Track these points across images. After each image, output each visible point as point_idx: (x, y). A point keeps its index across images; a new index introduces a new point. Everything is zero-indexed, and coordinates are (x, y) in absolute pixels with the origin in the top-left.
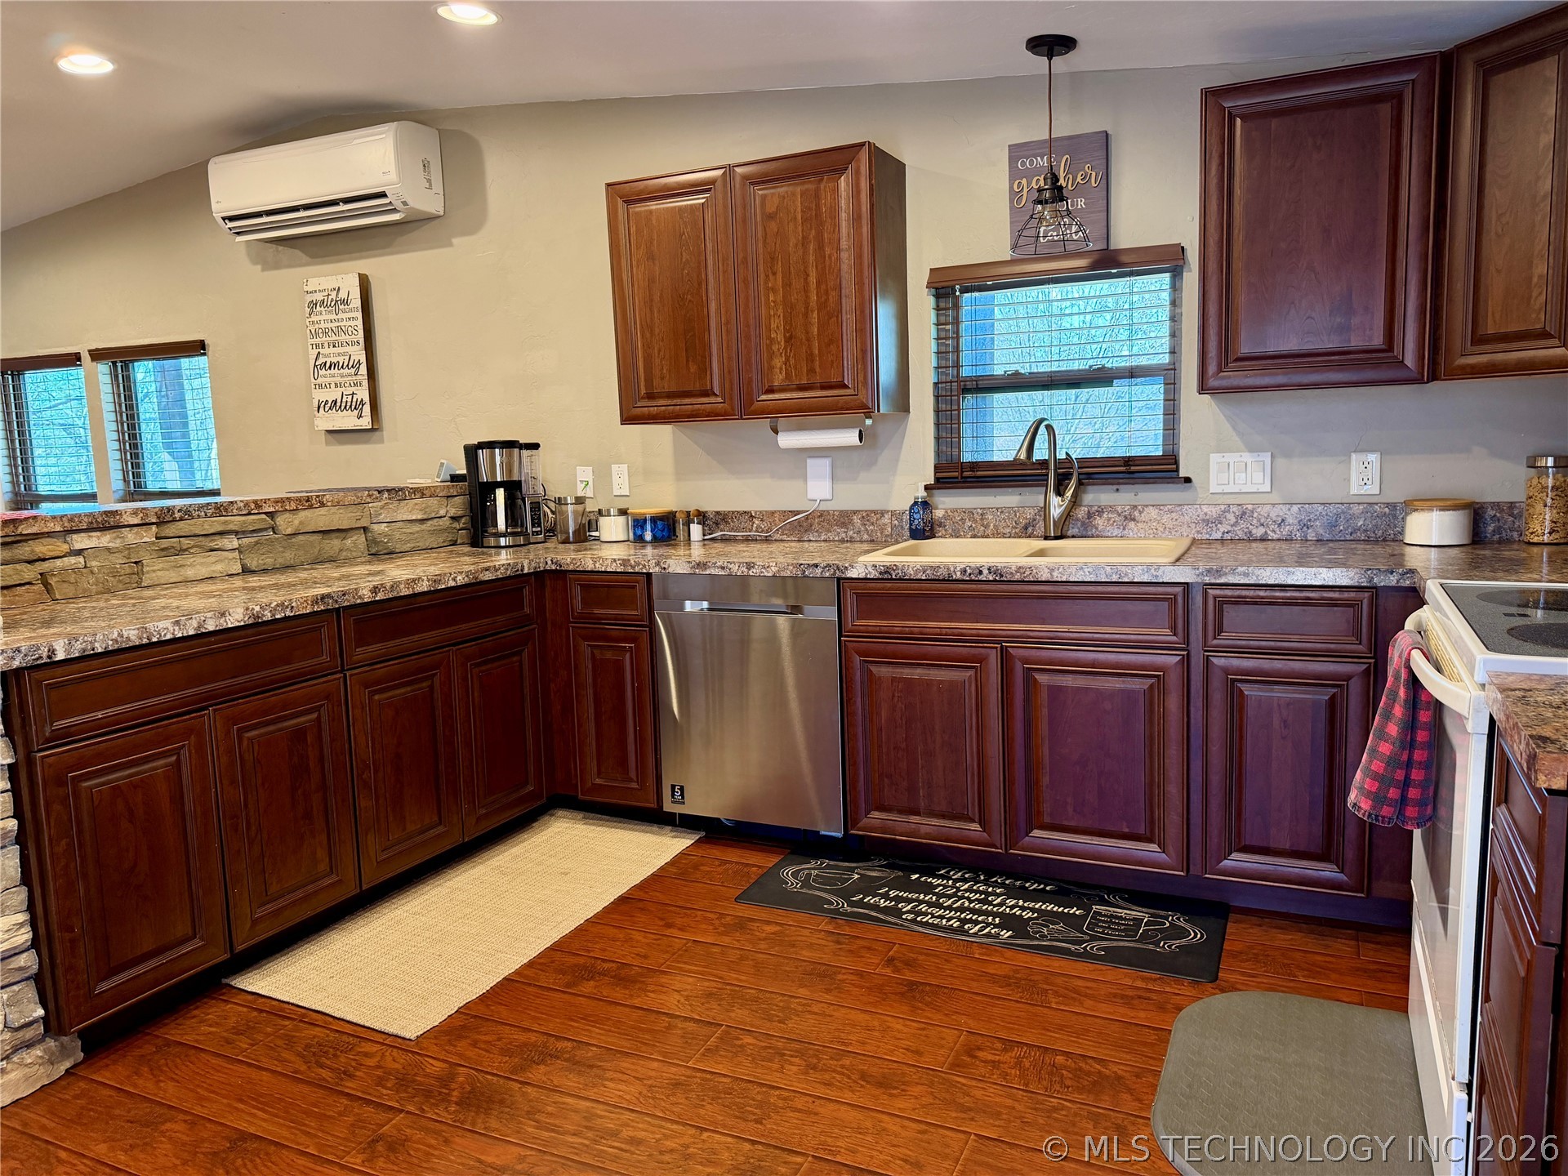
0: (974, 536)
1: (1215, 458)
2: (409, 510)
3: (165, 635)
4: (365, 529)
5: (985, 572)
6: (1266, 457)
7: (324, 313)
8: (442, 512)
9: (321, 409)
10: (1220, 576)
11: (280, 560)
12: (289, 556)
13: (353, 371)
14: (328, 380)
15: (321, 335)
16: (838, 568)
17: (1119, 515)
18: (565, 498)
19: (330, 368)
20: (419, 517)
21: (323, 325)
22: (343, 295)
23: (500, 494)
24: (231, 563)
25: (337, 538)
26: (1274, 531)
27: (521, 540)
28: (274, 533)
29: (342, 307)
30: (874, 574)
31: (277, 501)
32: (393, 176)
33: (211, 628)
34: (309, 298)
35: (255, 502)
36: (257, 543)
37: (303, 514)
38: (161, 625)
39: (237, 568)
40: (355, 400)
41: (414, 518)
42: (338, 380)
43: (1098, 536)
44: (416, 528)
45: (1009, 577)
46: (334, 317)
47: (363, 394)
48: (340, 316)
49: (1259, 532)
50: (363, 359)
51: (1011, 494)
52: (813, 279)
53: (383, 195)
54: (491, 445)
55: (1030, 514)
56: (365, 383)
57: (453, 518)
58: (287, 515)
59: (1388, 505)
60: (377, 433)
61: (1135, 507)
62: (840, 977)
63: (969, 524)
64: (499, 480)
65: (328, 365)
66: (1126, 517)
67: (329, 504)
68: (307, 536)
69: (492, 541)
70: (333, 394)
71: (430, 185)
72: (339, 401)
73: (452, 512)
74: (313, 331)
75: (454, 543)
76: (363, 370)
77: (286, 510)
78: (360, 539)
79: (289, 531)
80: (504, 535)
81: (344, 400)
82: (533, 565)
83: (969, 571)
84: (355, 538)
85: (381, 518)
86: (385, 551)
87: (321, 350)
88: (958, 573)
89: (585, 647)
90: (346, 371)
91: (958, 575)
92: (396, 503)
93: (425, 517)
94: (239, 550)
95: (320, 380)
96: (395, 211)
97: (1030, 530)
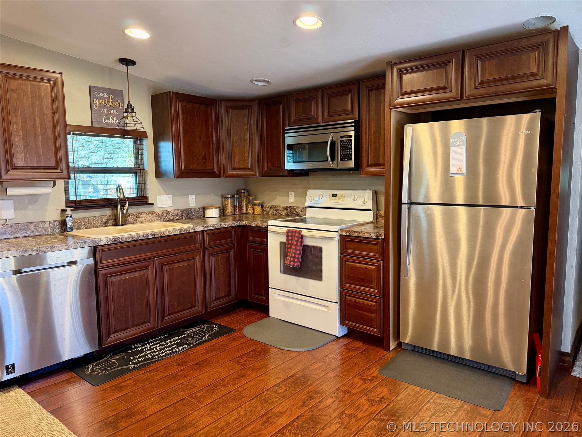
1: (158, 197)
6: (171, 196)
10: (208, 228)
16: (95, 242)
59: (198, 208)
61: (139, 213)
63: (84, 223)
66: (137, 217)
83: (144, 236)
88: (141, 237)
97: (107, 224)
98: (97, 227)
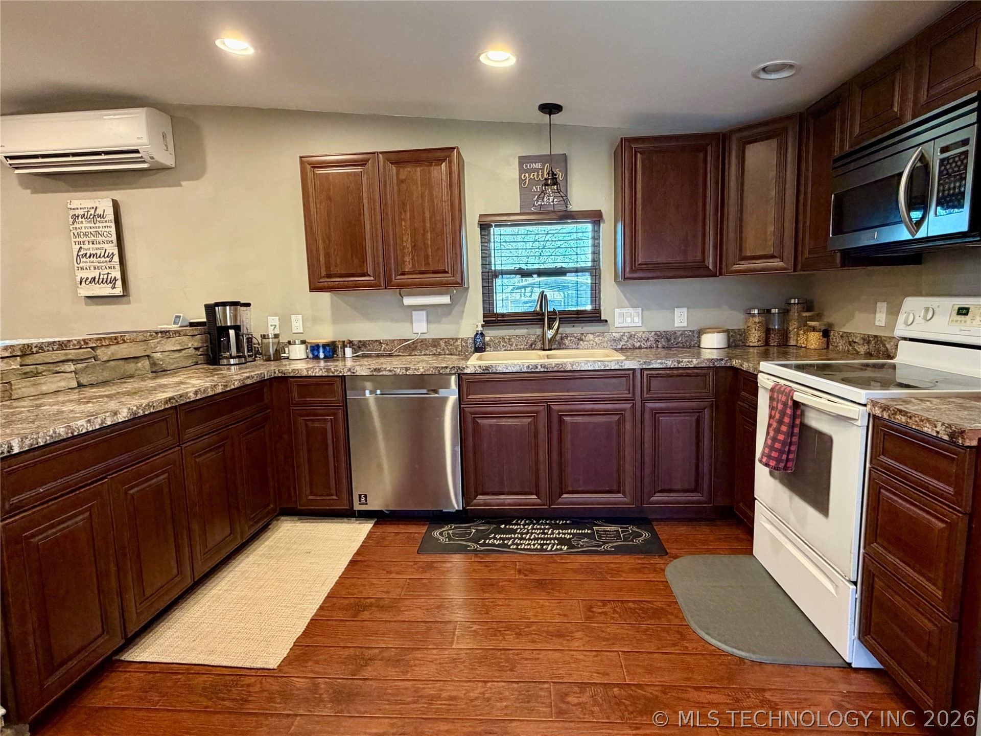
0: (505, 350)
1: (617, 311)
2: (171, 345)
3: (82, 430)
4: (148, 356)
5: (539, 367)
6: (639, 310)
7: (84, 222)
8: (190, 345)
9: (83, 283)
10: (650, 365)
11: (101, 378)
12: (106, 375)
13: (108, 259)
14: (89, 264)
15: (82, 236)
16: (459, 368)
17: (575, 338)
18: (268, 335)
19: (90, 257)
20: (179, 348)
21: (83, 230)
22: (99, 212)
23: (232, 333)
24: (70, 381)
25: (133, 362)
26: (644, 344)
27: (243, 360)
28: (95, 360)
29: (99, 219)
30: (479, 371)
31: (98, 339)
32: (145, 140)
33: (109, 423)
34: (72, 213)
35: (84, 340)
36: (86, 367)
37: (113, 348)
38: (79, 423)
39: (75, 384)
40: (109, 277)
41: (175, 349)
42: (96, 264)
43: (566, 349)
44: (177, 355)
45: (551, 370)
46: (92, 225)
47: (117, 274)
48: (97, 225)
49: (637, 345)
50: (116, 252)
51: (523, 328)
52: (427, 215)
53: (137, 151)
54: (224, 304)
55: (533, 338)
56: (118, 267)
57: (195, 348)
58: (103, 349)
59: (691, 331)
60: (125, 298)
61: (582, 334)
62: (501, 584)
63: (503, 344)
64: (229, 324)
65: (88, 255)
66: (578, 339)
67: (128, 341)
68: (116, 362)
69: (225, 362)
70: (91, 274)
71: (167, 148)
72: (97, 278)
73: (196, 345)
74: (76, 234)
75: (197, 364)
76: (116, 258)
77: (103, 346)
78: (146, 363)
79: (105, 359)
80: (234, 358)
81: (102, 277)
82: (269, 374)
83: (531, 367)
84: (142, 362)
85: (157, 349)
86: (161, 370)
87: (83, 246)
88: (525, 368)
89: (300, 420)
90: (103, 259)
91: (525, 370)
92: (165, 340)
93: (181, 348)
94: (75, 372)
95: (81, 265)
96: (144, 162)
97: (533, 346)
98: (520, 349)
